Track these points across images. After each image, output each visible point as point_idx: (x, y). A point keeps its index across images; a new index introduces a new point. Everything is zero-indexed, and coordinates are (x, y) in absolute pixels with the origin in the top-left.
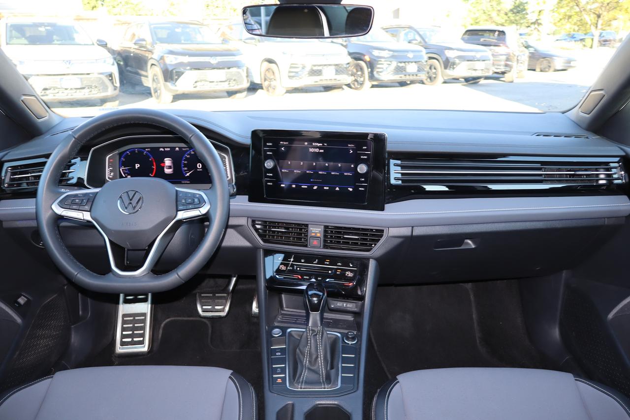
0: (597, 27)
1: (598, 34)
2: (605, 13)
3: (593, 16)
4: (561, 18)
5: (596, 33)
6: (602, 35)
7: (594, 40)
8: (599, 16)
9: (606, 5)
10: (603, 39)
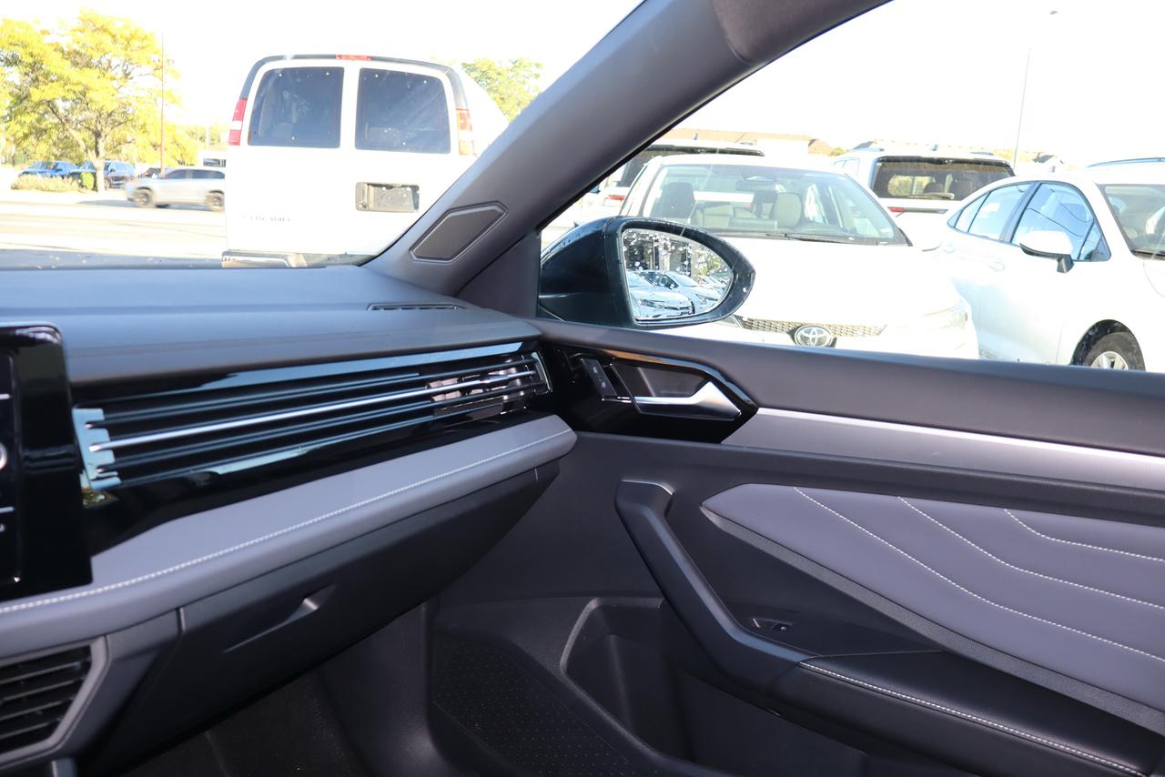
0: (97, 153)
1: (102, 167)
2: (107, 130)
3: (87, 134)
4: (26, 131)
5: (99, 164)
6: (109, 169)
7: (97, 175)
8: (97, 135)
9: (105, 115)
10: (113, 174)
